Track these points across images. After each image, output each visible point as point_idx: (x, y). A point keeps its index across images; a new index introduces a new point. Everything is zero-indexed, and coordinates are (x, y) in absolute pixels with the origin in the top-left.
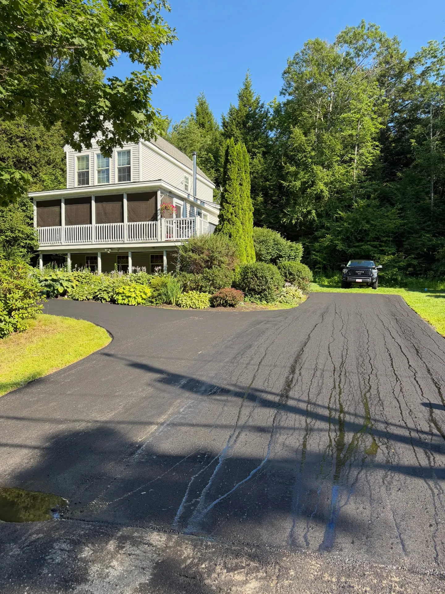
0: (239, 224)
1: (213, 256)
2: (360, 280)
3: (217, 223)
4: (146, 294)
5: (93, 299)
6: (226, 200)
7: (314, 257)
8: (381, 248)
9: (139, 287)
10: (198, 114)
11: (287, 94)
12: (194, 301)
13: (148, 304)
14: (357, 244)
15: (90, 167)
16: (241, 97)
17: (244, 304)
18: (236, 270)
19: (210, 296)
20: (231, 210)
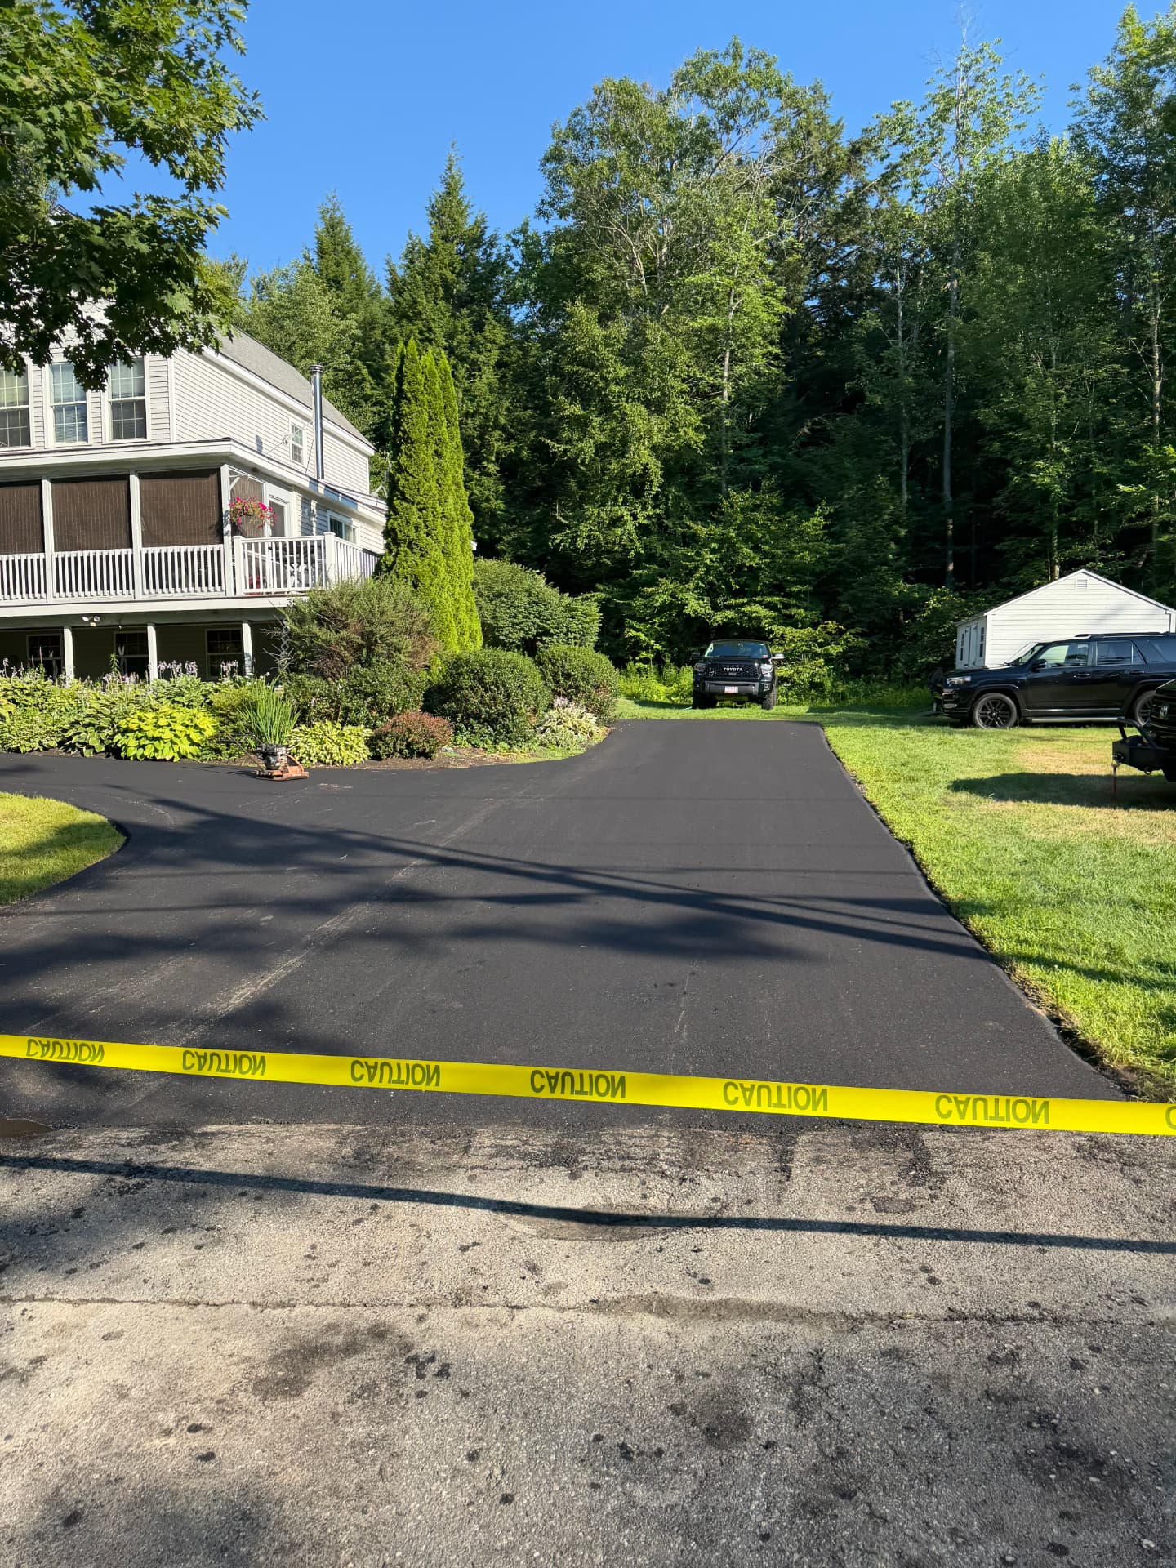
0: (436, 553)
1: (372, 634)
2: (734, 690)
3: (381, 550)
4: (201, 731)
5: (59, 747)
6: (403, 494)
7: (633, 633)
8: (787, 612)
9: (181, 715)
10: (322, 253)
11: (556, 215)
12: (329, 746)
13: (209, 757)
14: (733, 601)
15: (31, 400)
16: (436, 213)
17: (455, 751)
18: (434, 667)
19: (370, 732)
20: (415, 518)
